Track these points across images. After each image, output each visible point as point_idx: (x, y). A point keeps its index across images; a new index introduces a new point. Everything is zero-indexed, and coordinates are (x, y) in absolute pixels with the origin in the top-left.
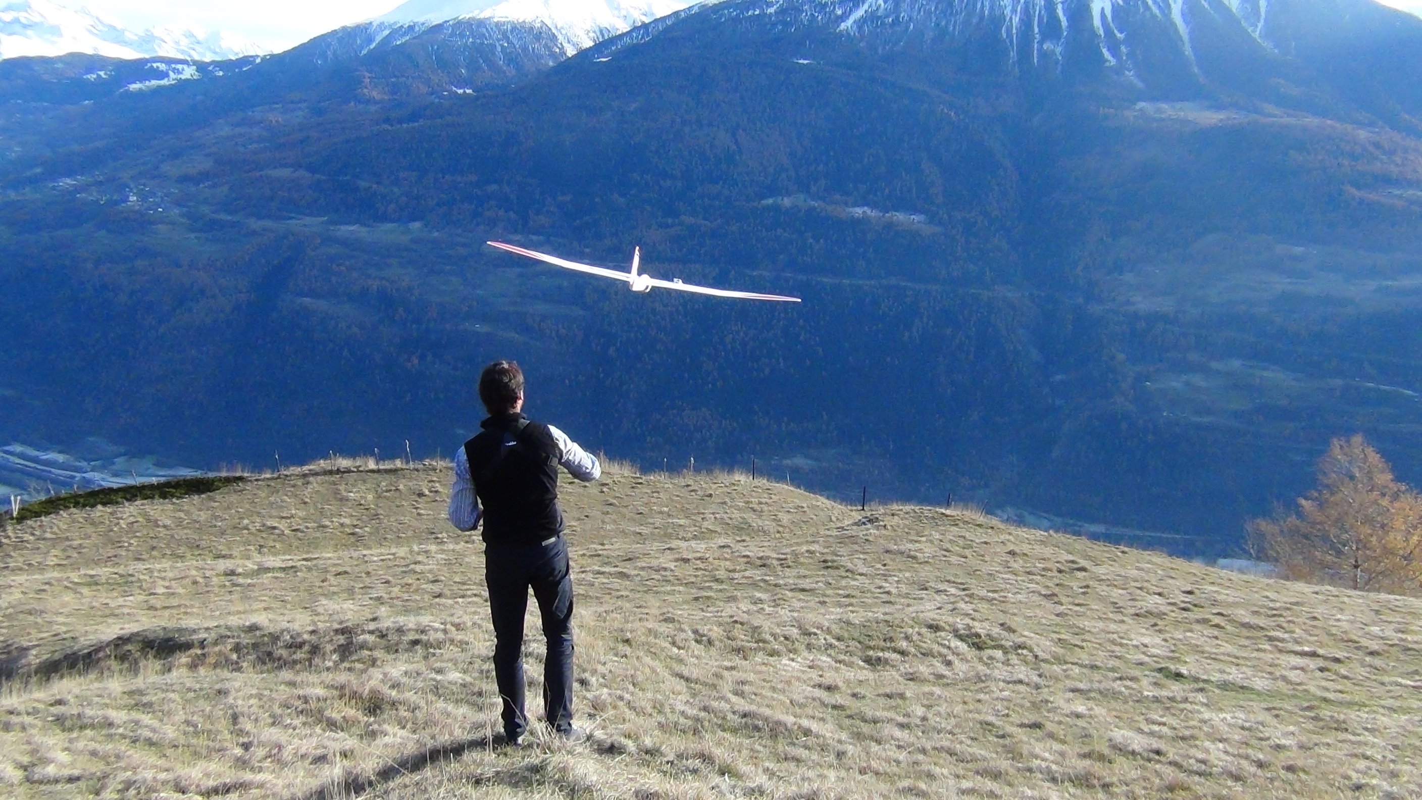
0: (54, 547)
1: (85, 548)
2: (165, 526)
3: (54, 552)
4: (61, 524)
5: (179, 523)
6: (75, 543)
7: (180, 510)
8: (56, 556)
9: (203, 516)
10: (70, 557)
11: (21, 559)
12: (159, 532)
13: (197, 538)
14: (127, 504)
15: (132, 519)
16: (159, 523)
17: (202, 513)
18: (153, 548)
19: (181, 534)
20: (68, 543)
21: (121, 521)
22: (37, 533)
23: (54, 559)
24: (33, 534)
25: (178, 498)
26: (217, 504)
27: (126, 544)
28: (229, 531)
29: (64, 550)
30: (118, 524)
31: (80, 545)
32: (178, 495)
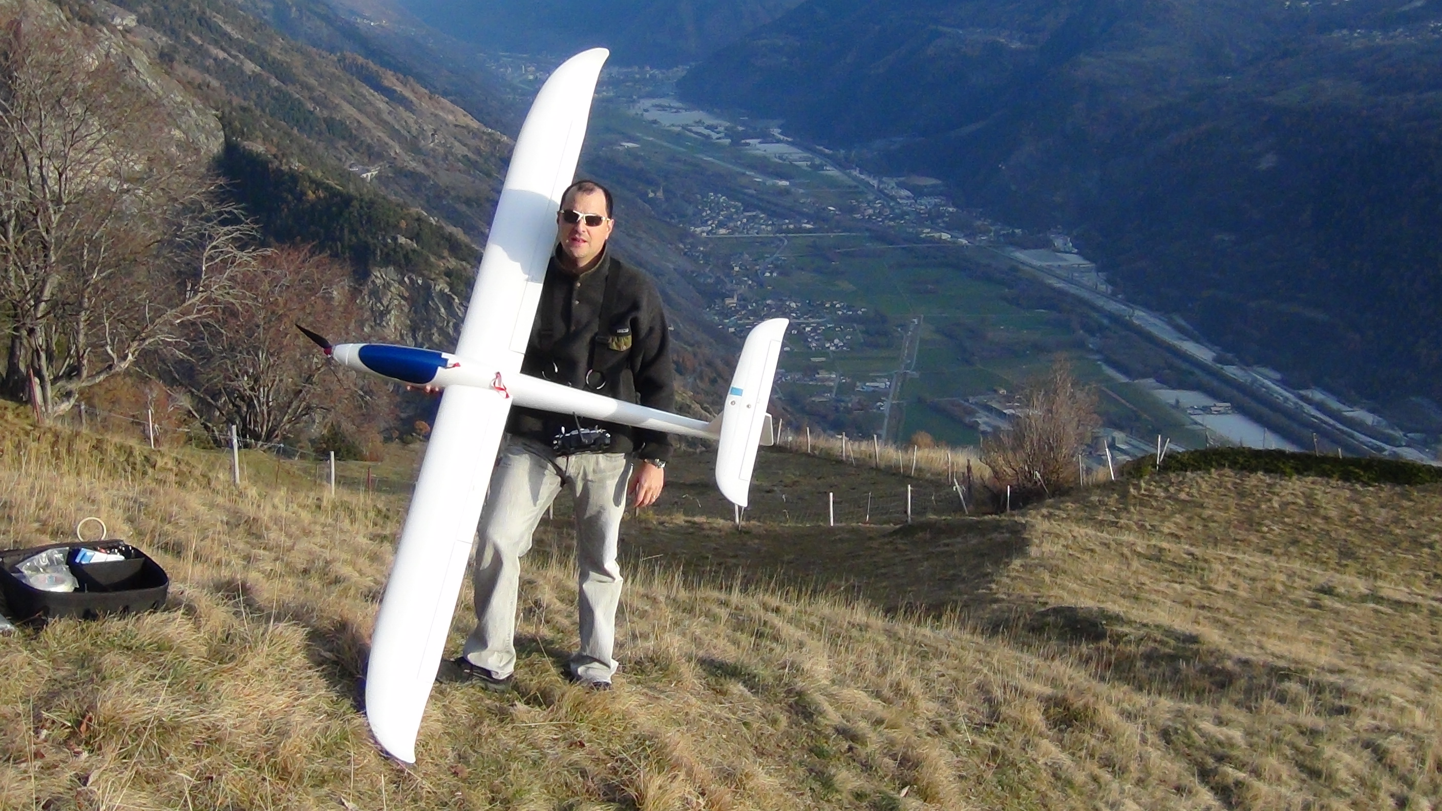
0: (1181, 512)
1: (1214, 521)
2: (1326, 518)
3: (1178, 518)
4: (1204, 485)
5: (1346, 518)
6: (1207, 513)
7: (1356, 501)
8: (1175, 523)
9: (1383, 515)
10: (1191, 528)
11: (1136, 517)
12: (1315, 524)
13: (1357, 542)
14: (1295, 477)
15: (1290, 498)
16: (1322, 511)
17: (1383, 512)
18: (1295, 542)
19: (1343, 532)
20: (1199, 510)
21: (1276, 498)
22: (1172, 490)
23: (1172, 526)
24: (1166, 490)
25: (1365, 484)
26: (1411, 504)
27: (1265, 529)
28: (1405, 545)
29: (1190, 519)
30: (1270, 500)
31: (1212, 516)
32: (1365, 480)
